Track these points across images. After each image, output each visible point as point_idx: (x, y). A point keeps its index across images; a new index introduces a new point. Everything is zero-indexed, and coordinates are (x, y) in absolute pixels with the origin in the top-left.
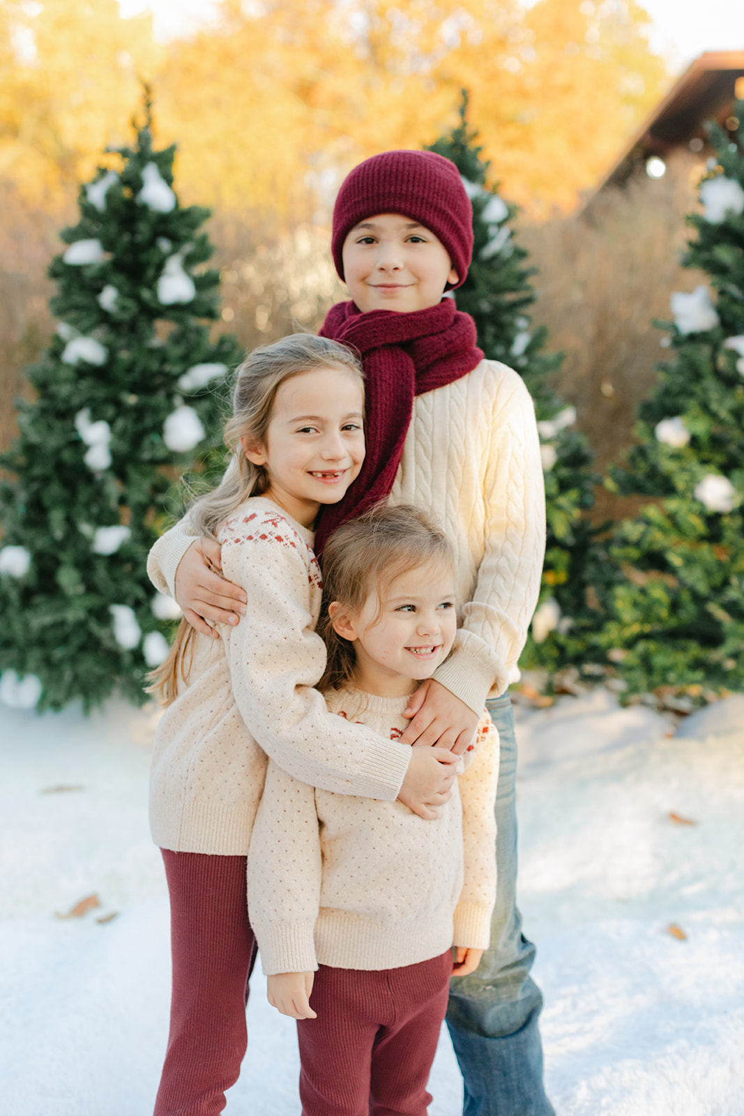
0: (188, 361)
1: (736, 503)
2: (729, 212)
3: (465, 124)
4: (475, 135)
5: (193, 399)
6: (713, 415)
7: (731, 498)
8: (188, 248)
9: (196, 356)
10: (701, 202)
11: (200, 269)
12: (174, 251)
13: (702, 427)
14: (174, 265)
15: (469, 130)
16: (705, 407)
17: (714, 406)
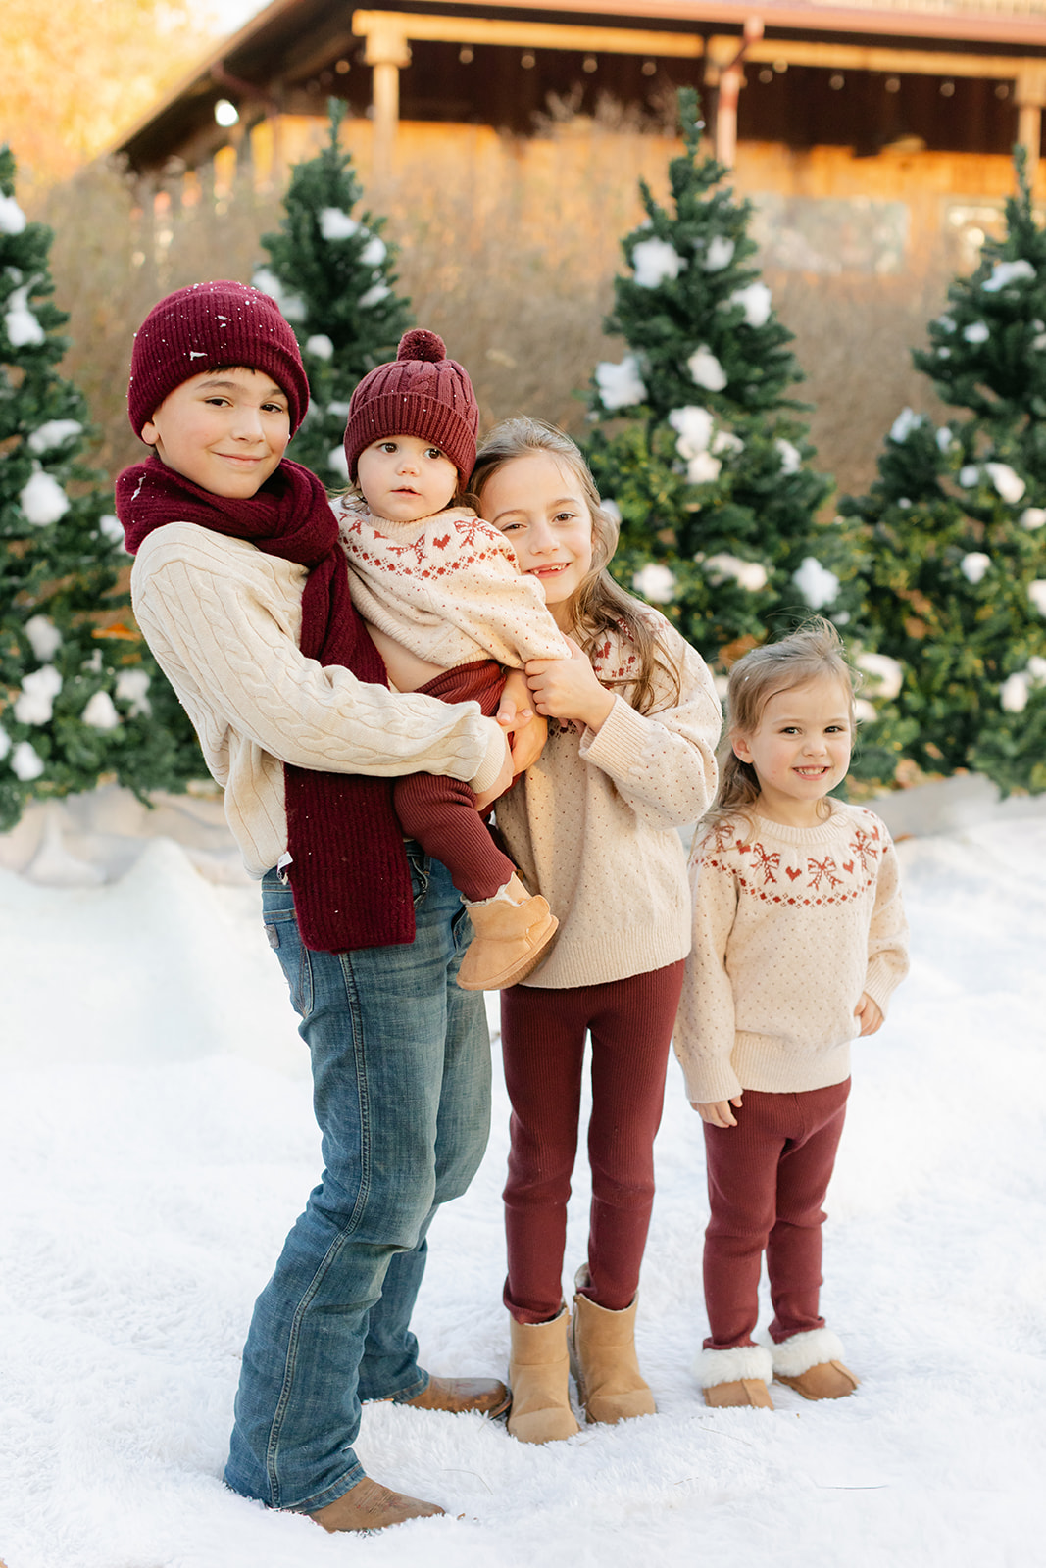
0: (43, 415)
1: (680, 591)
2: (665, 278)
3: (335, 146)
4: (348, 159)
5: (52, 459)
6: (652, 498)
7: (673, 588)
8: (37, 279)
9: (52, 410)
10: (632, 265)
11: (40, 302)
12: (25, 282)
13: (638, 511)
14: (18, 300)
15: (342, 153)
16: (644, 489)
17: (654, 490)
